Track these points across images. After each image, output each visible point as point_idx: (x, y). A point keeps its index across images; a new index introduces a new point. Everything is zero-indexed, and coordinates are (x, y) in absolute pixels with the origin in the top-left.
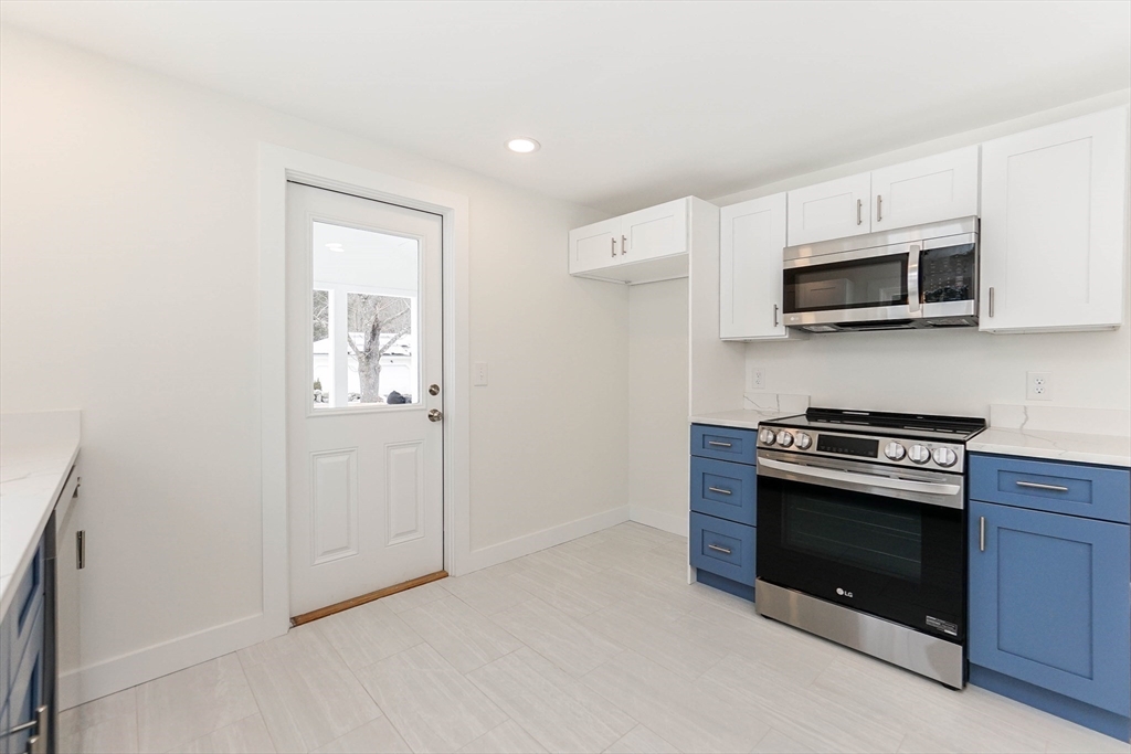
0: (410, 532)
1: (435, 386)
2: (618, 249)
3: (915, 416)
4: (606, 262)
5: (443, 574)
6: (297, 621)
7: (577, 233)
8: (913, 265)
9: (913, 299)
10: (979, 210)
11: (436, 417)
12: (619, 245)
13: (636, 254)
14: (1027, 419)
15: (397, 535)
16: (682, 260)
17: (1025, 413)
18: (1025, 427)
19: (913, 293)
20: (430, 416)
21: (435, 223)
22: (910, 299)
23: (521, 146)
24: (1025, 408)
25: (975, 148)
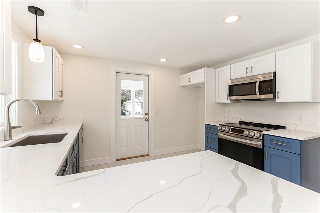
0: (140, 145)
1: (147, 113)
2: (190, 81)
3: (267, 125)
4: (188, 83)
5: (148, 155)
6: (117, 160)
7: (182, 76)
8: (257, 85)
9: (258, 94)
10: (276, 70)
11: (147, 120)
12: (190, 79)
13: (194, 82)
14: (296, 127)
15: (138, 145)
16: (203, 83)
17: (296, 125)
18: (296, 129)
19: (258, 92)
20: (145, 120)
21: (147, 77)
22: (257, 94)
23: (163, 60)
24: (296, 123)
25: (274, 54)
